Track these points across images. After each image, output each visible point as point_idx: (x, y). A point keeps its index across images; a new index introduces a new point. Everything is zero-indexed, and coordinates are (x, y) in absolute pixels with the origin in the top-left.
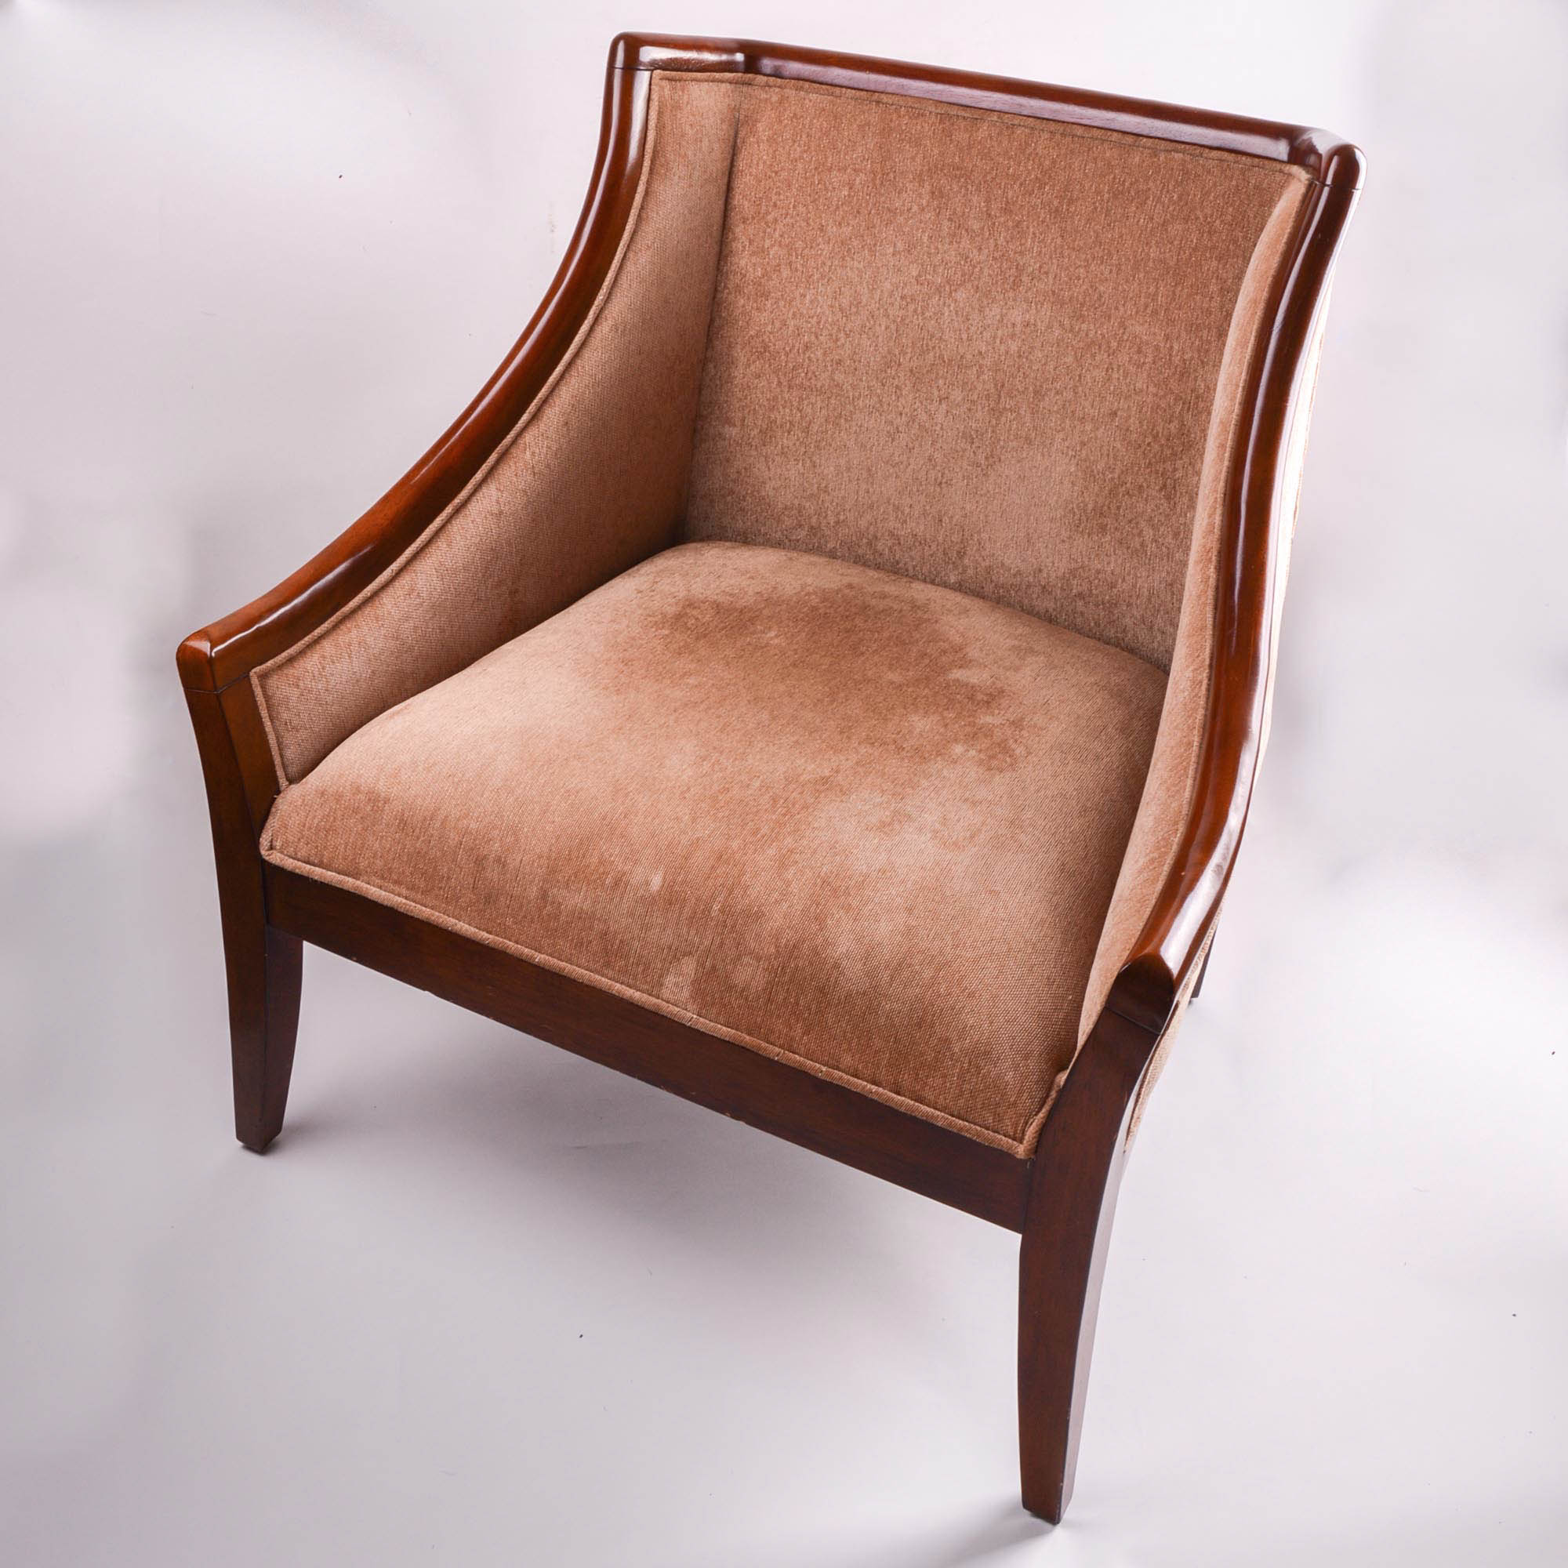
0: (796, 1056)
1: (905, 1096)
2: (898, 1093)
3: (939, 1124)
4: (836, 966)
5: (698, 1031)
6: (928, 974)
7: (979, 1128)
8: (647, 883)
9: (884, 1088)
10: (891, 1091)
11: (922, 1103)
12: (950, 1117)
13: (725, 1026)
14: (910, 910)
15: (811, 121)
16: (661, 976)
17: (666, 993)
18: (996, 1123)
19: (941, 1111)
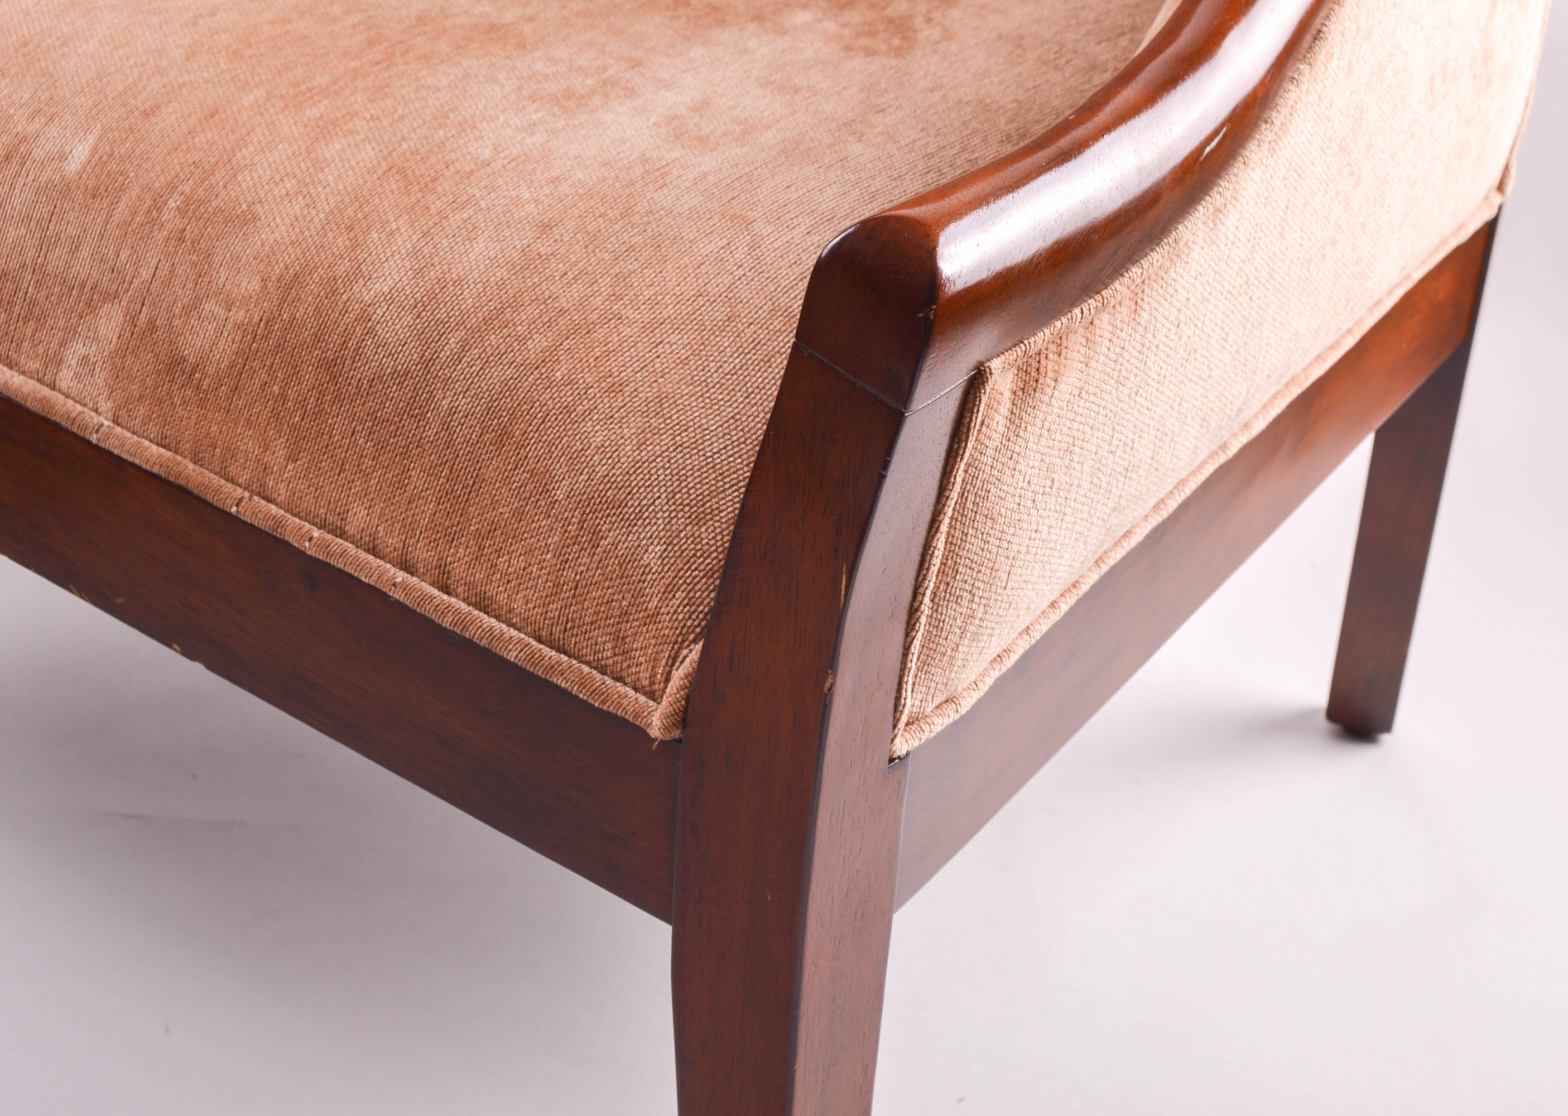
0: (273, 507)
1: (457, 596)
2: (445, 589)
3: (511, 657)
4: (364, 317)
5: (110, 453)
6: (537, 344)
7: (586, 669)
8: (63, 157)
9: (422, 577)
10: (432, 584)
11: (487, 613)
12: (534, 643)
13: (157, 444)
14: (545, 228)
16: (62, 344)
17: (66, 378)
18: (619, 658)
19: (518, 630)
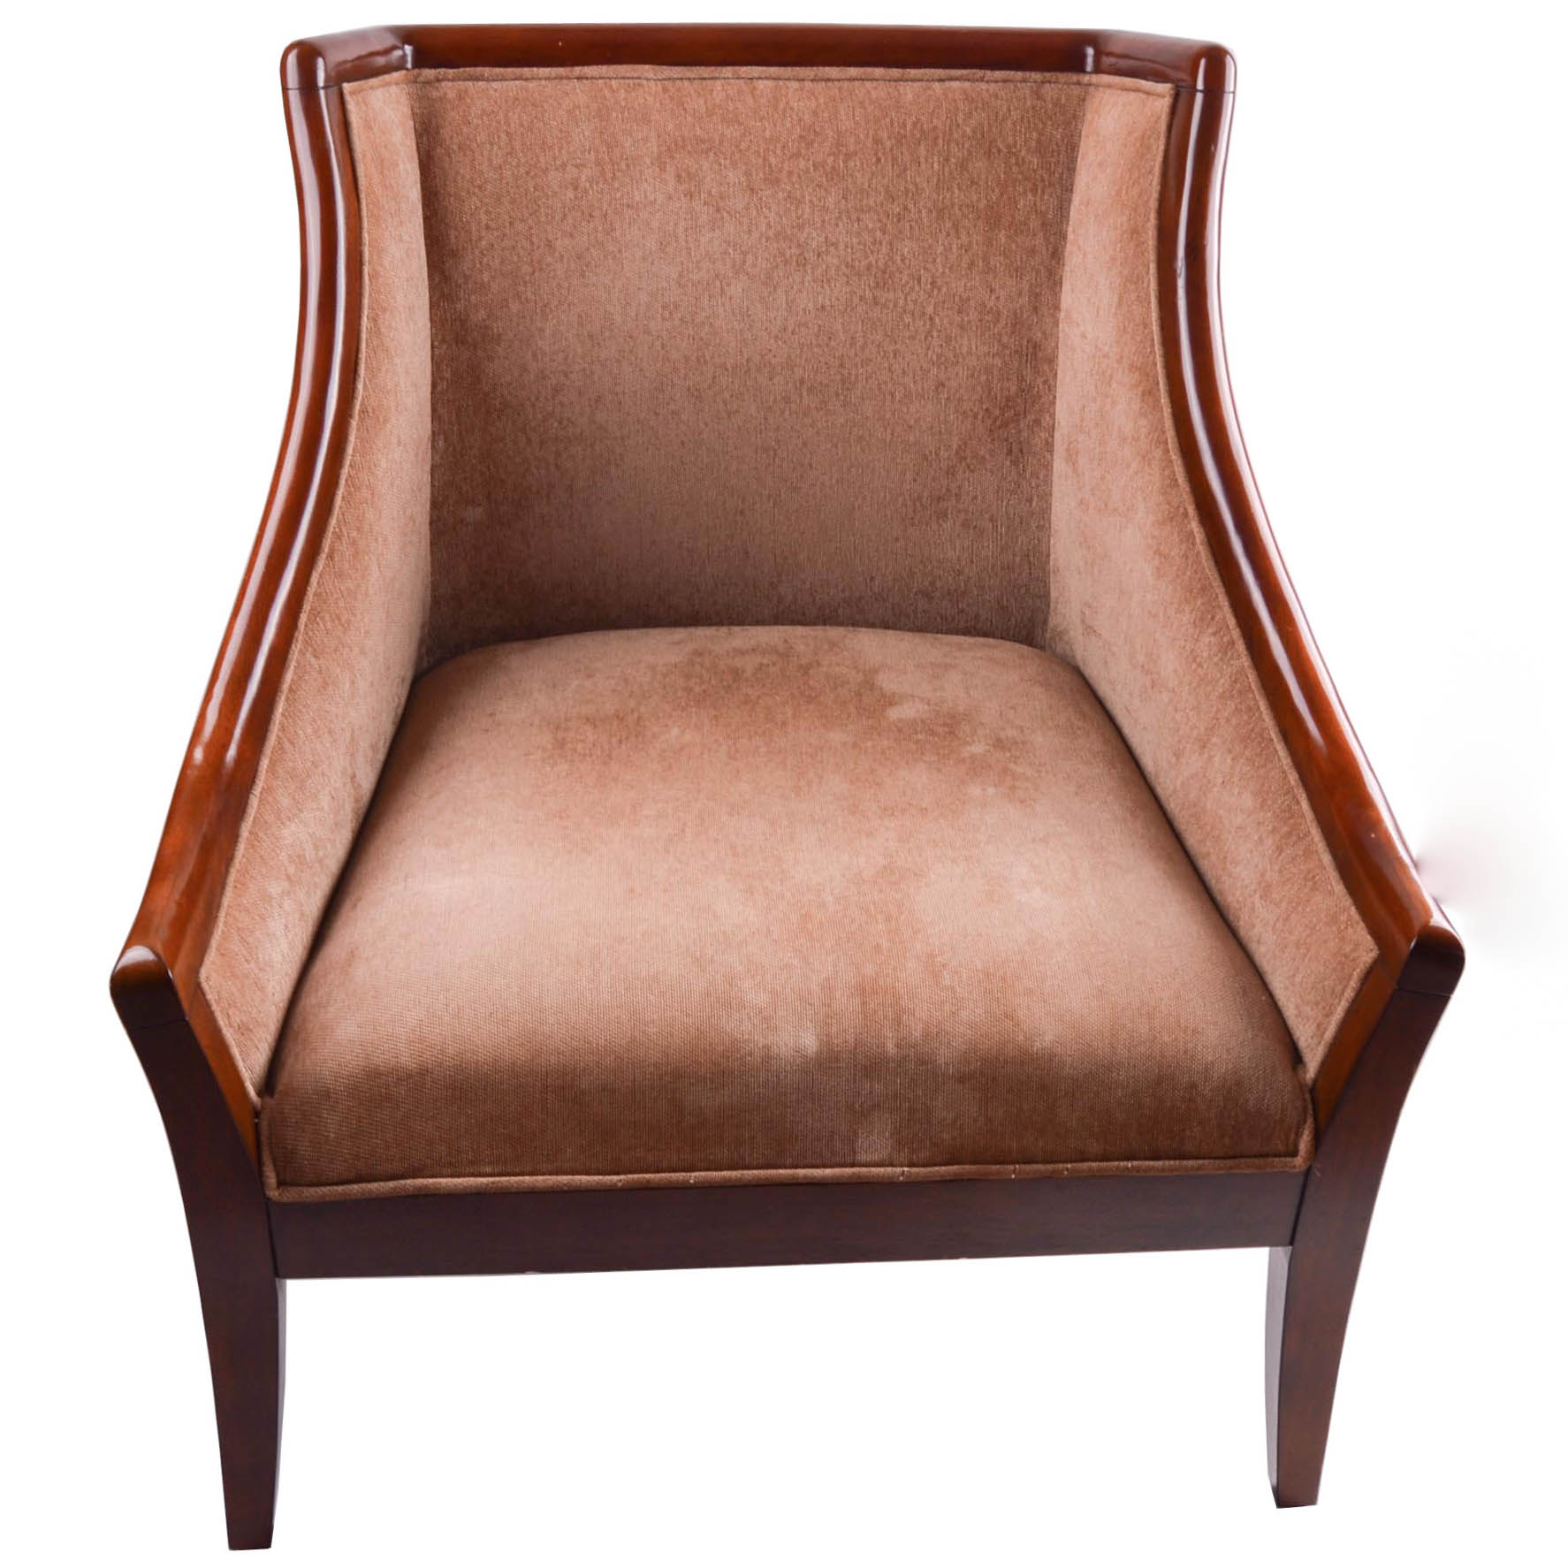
0: (1035, 1165)
2: (1157, 1159)
3: (1207, 1172)
5: (914, 1183)
8: (801, 1049)
9: (1141, 1159)
10: (1149, 1160)
13: (944, 1166)
15: (506, 115)
16: (851, 1142)
